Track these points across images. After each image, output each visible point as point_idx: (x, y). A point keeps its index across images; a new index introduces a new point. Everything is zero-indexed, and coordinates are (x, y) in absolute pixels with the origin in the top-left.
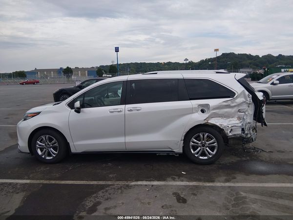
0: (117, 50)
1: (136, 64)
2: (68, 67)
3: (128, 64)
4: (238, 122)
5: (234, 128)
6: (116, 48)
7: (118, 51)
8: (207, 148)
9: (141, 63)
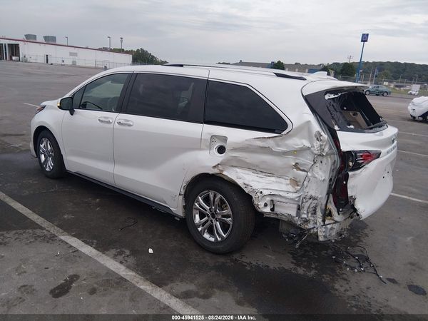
0: (365, 38)
1: (397, 65)
2: (279, 62)
3: (381, 64)
4: (290, 188)
5: (278, 199)
6: (363, 35)
7: (366, 41)
8: (218, 223)
9: (406, 64)
